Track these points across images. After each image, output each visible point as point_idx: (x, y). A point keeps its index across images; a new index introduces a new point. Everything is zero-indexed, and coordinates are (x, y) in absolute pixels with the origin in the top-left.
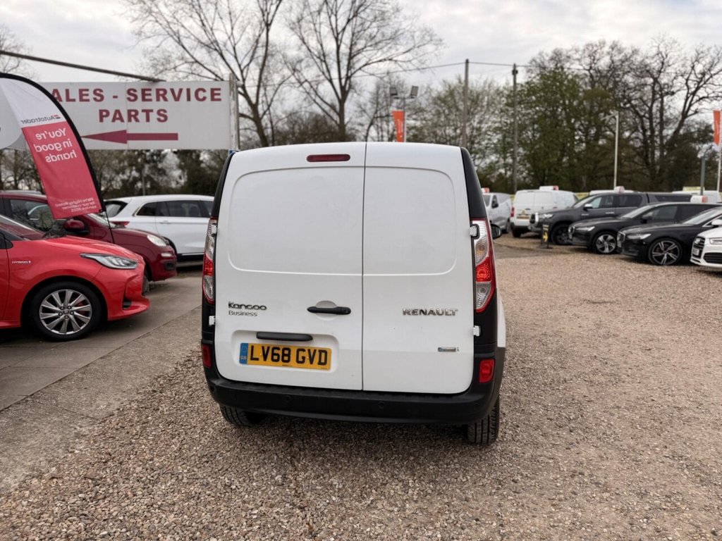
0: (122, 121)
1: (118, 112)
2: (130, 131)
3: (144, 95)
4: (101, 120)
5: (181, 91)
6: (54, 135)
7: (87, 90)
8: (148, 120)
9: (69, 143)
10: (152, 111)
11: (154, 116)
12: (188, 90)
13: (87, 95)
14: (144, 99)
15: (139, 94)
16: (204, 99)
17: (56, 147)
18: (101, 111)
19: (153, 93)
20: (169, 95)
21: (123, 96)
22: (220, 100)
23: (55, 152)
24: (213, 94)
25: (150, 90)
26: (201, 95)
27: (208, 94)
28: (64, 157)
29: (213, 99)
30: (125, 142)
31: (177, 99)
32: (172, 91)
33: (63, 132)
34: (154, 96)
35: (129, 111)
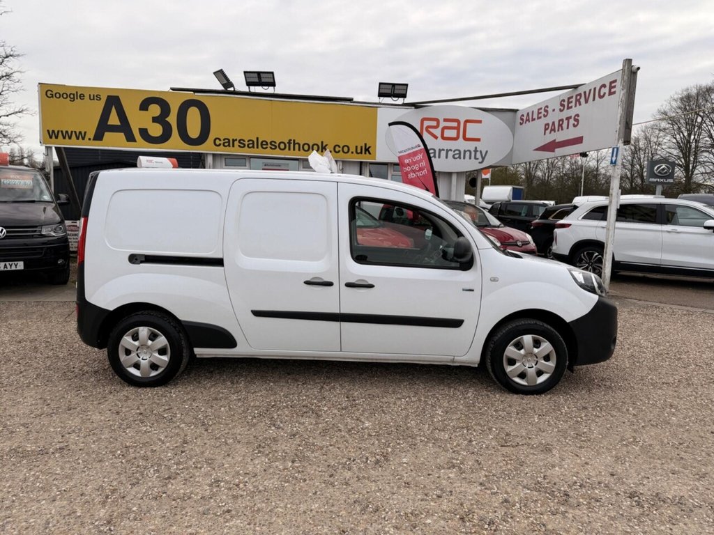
0: (555, 132)
1: (553, 123)
2: (557, 141)
3: (569, 103)
4: (545, 134)
5: (590, 90)
6: (416, 159)
7: (541, 109)
8: (568, 128)
9: (423, 164)
10: (571, 117)
11: (572, 121)
12: (595, 89)
13: (541, 113)
14: (568, 108)
15: (566, 103)
16: (605, 94)
17: (416, 167)
18: (546, 125)
19: (574, 100)
20: (583, 100)
21: (558, 107)
22: (614, 93)
23: (414, 171)
24: (611, 87)
25: (572, 97)
26: (603, 90)
27: (606, 90)
28: (419, 174)
29: (610, 93)
30: (554, 151)
31: (586, 101)
32: (585, 93)
33: (420, 156)
34: (573, 104)
35: (560, 121)
